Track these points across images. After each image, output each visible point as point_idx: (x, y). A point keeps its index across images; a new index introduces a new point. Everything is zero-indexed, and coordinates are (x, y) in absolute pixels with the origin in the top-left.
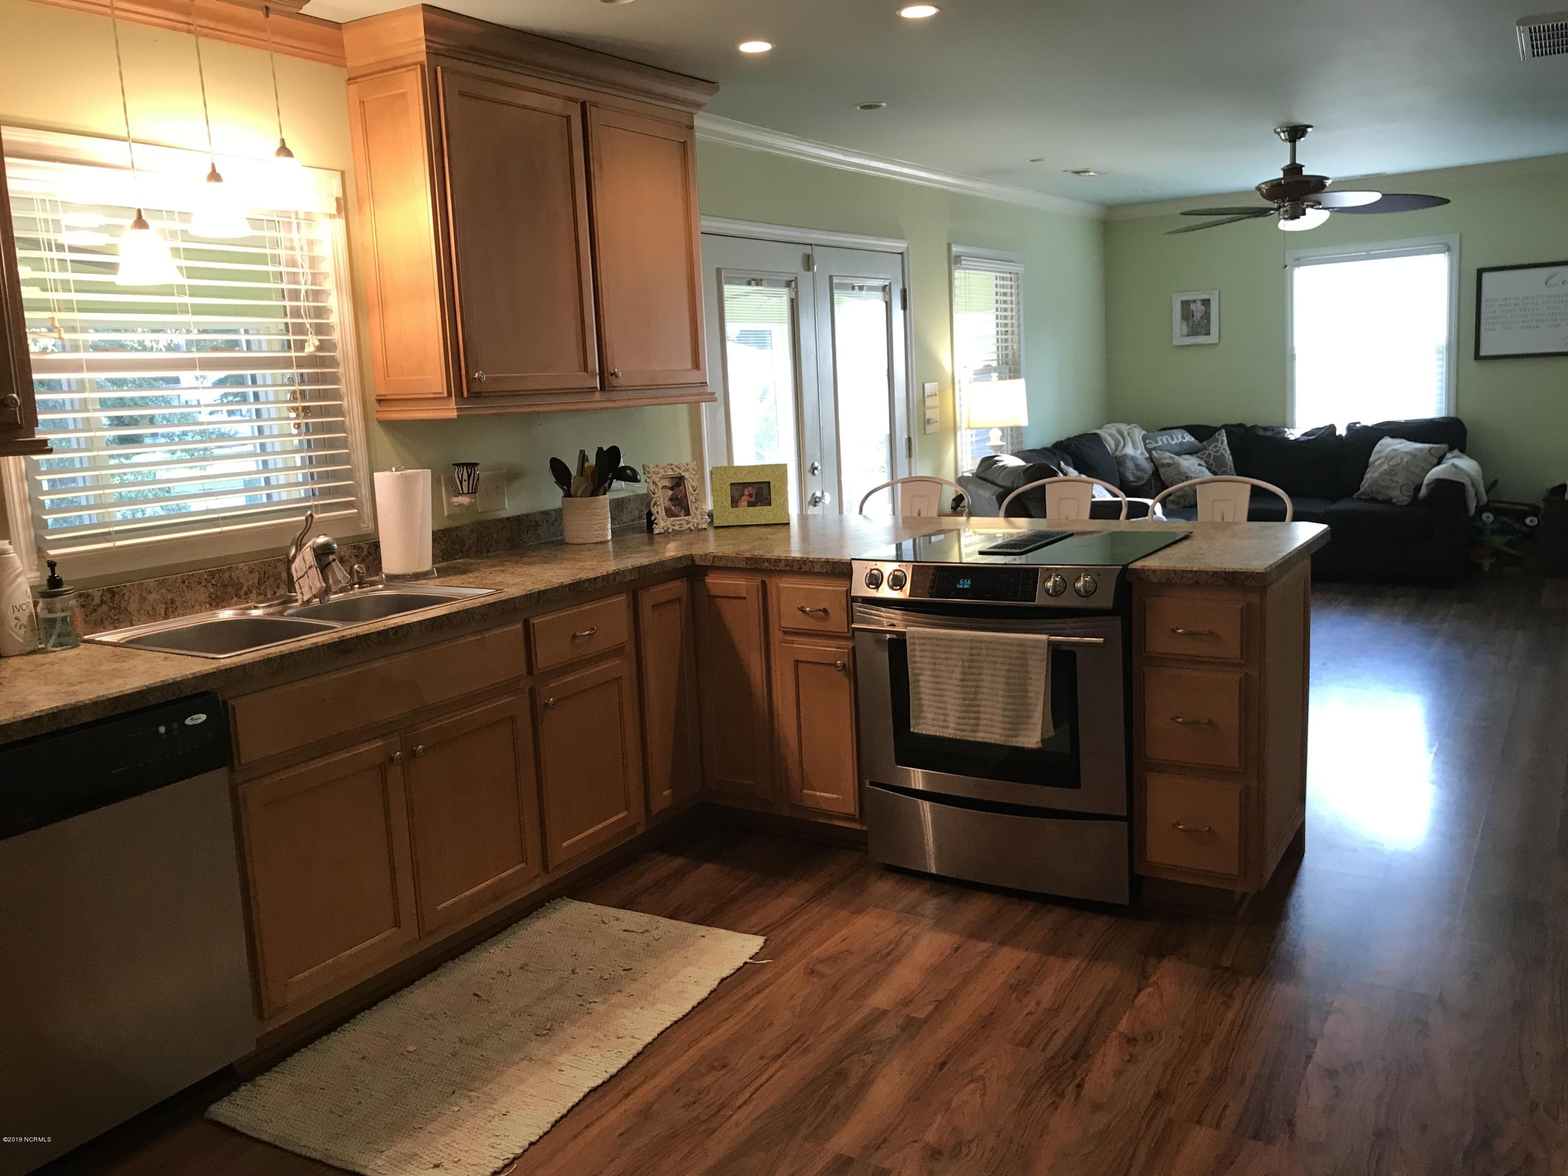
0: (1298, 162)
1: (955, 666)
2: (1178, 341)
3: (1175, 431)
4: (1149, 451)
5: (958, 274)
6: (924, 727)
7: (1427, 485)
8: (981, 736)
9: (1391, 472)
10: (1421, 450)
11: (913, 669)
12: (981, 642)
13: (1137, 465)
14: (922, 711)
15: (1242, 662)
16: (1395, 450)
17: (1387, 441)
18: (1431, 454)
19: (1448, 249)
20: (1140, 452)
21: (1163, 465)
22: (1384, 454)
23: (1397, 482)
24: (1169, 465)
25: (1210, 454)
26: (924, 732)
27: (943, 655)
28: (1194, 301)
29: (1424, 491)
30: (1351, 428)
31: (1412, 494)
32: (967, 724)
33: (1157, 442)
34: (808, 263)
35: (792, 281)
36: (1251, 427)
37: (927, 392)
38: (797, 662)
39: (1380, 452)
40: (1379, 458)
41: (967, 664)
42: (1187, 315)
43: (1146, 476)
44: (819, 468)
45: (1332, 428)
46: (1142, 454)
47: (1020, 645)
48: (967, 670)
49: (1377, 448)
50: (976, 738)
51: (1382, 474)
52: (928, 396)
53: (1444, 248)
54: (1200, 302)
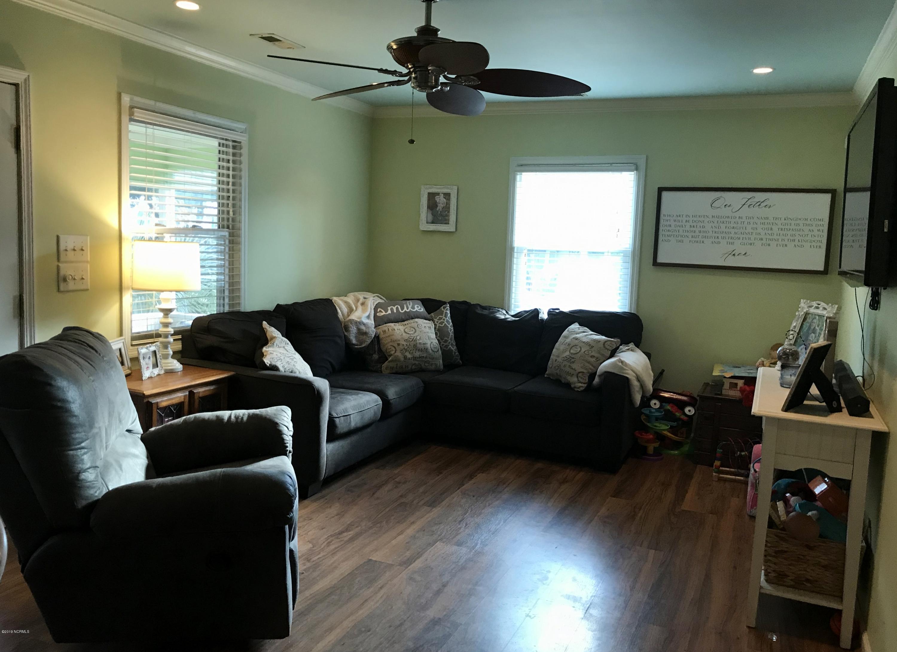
0: (433, 23)
4: (377, 318)
7: (600, 376)
13: (360, 329)
16: (576, 339)
17: (574, 327)
18: (604, 347)
19: (637, 169)
20: (368, 319)
22: (568, 340)
23: (576, 369)
24: (385, 332)
25: (435, 325)
28: (438, 194)
29: (597, 380)
30: (551, 313)
31: (587, 381)
33: (386, 311)
36: (474, 305)
37: (66, 245)
39: (567, 336)
40: (563, 344)
42: (432, 205)
43: (368, 340)
45: (536, 312)
49: (566, 332)
51: (564, 359)
52: (67, 250)
53: (633, 167)
54: (442, 195)
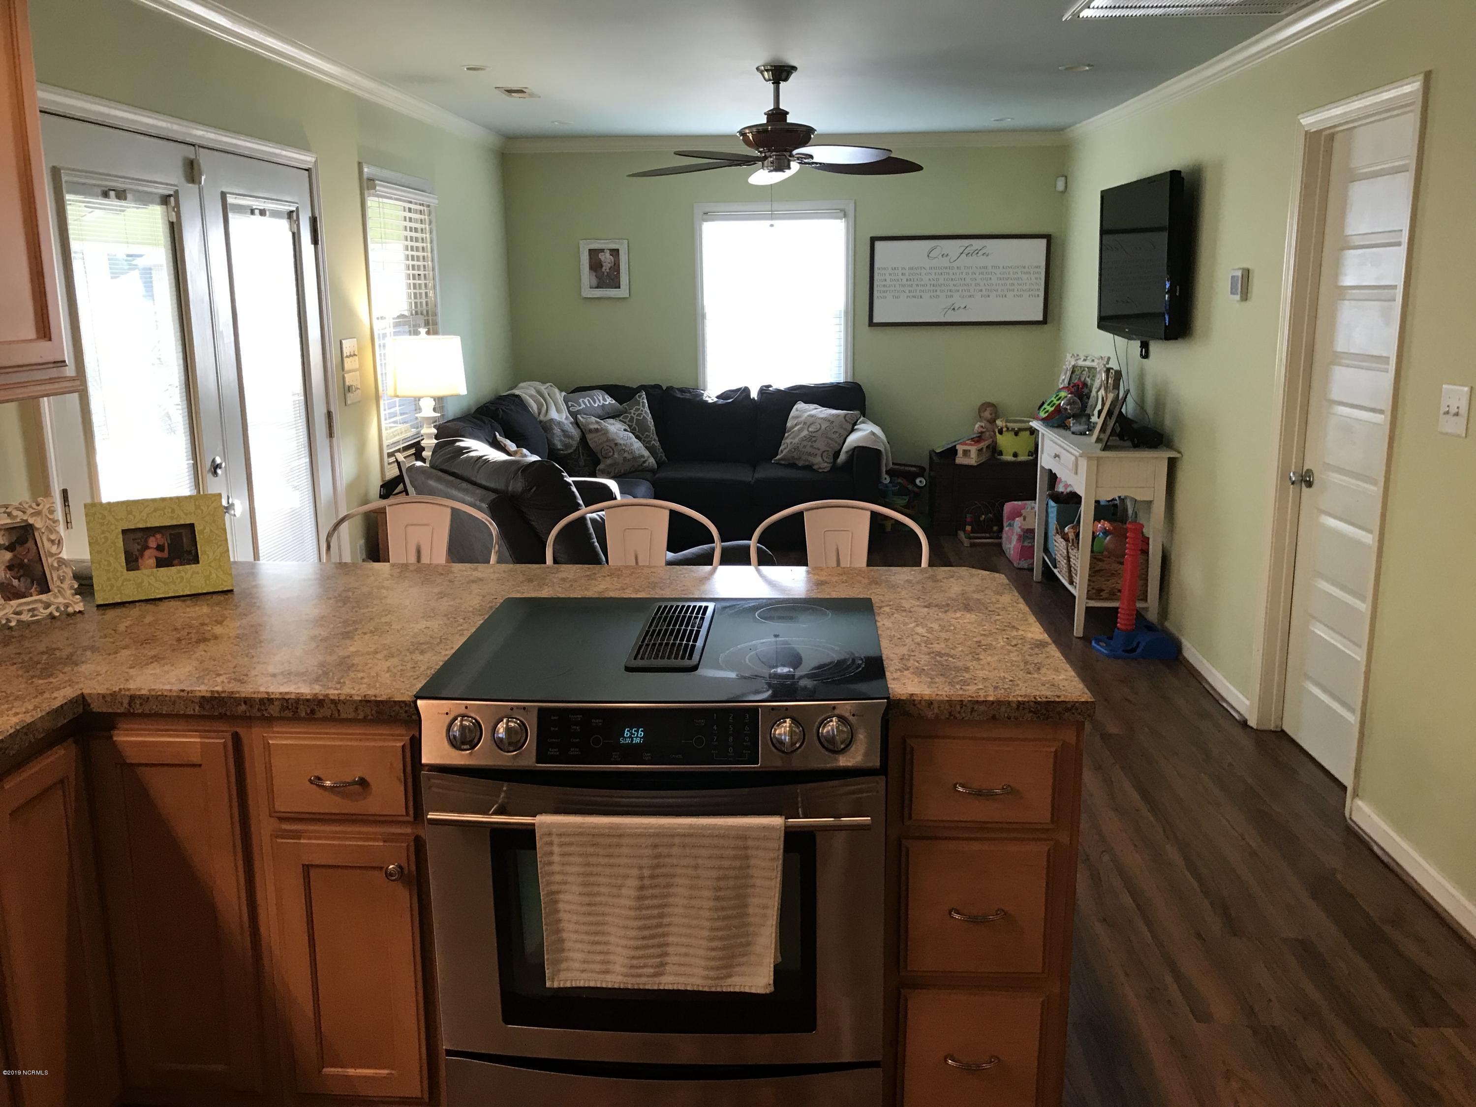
0: (781, 107)
1: (627, 876)
2: (588, 293)
3: (595, 392)
4: (574, 415)
5: (372, 202)
6: (570, 975)
7: (847, 452)
8: (669, 981)
9: (811, 438)
10: (838, 416)
11: (549, 884)
12: (672, 836)
13: (563, 431)
14: (563, 950)
15: (1051, 826)
16: (812, 416)
17: (800, 406)
18: (846, 420)
19: (845, 216)
20: (565, 417)
21: (591, 431)
22: (803, 419)
23: (819, 449)
24: (597, 430)
25: (632, 418)
26: (568, 985)
27: (606, 861)
28: (602, 250)
29: (842, 457)
30: (764, 391)
31: (832, 461)
32: (645, 966)
33: (580, 406)
34: (192, 171)
35: (170, 196)
36: (668, 388)
37: (346, 352)
38: (307, 868)
39: (797, 417)
40: (796, 425)
41: (646, 872)
42: (595, 265)
43: (574, 444)
44: (223, 465)
45: (746, 391)
46: (567, 418)
47: (737, 837)
48: (647, 882)
49: (793, 413)
50: (660, 984)
51: (802, 440)
52: (347, 357)
53: (842, 214)
54: (608, 251)
